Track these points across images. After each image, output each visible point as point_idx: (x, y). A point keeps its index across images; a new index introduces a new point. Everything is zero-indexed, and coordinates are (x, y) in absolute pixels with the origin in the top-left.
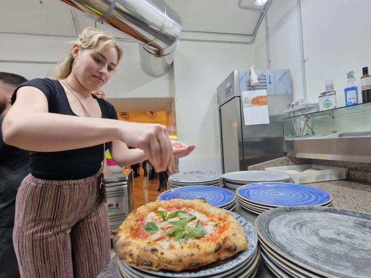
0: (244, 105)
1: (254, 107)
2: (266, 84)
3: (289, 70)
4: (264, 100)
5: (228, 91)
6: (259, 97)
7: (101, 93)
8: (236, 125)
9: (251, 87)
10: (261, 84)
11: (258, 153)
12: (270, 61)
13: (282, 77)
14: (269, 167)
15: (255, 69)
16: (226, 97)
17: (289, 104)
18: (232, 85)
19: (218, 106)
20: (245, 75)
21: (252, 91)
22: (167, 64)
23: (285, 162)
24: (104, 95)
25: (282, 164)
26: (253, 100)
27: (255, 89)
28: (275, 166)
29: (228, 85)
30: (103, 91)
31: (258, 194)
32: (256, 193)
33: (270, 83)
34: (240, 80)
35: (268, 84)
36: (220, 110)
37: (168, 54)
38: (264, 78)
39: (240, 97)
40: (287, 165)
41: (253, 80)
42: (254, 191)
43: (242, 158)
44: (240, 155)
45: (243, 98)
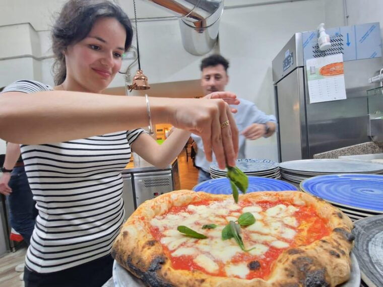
0: (309, 77)
1: (323, 78)
2: (342, 46)
3: (378, 24)
4: (338, 68)
5: (287, 62)
6: (332, 64)
7: (143, 78)
8: (297, 107)
9: (320, 53)
10: (335, 47)
11: (328, 138)
12: (347, 17)
13: (367, 35)
14: (344, 155)
15: (326, 27)
16: (284, 71)
17: (378, 70)
18: (292, 54)
19: (274, 83)
20: (311, 37)
21: (321, 58)
22: (211, 39)
23: (369, 148)
24: (147, 80)
25: (365, 151)
26: (323, 69)
27: (325, 55)
28: (353, 154)
29: (287, 54)
30: (146, 75)
31: (336, 190)
32: (332, 188)
33: (348, 44)
34: (304, 45)
35: (345, 46)
36: (276, 88)
37: (211, 25)
38: (339, 38)
39: (303, 67)
40: (373, 153)
41: (323, 42)
42: (330, 186)
43: (305, 145)
44: (303, 141)
45: (308, 68)
